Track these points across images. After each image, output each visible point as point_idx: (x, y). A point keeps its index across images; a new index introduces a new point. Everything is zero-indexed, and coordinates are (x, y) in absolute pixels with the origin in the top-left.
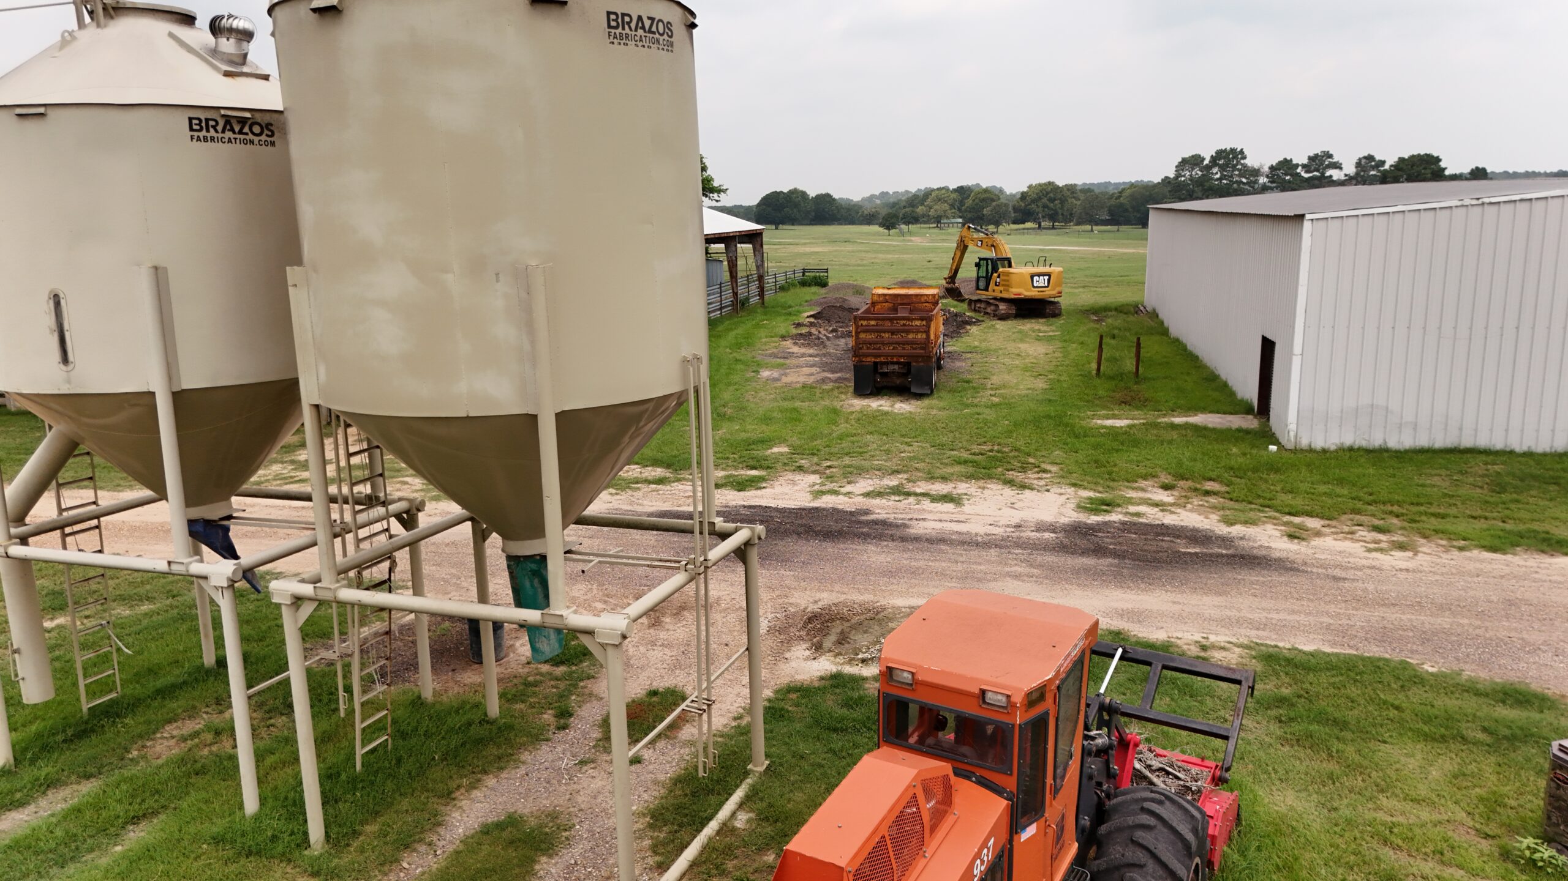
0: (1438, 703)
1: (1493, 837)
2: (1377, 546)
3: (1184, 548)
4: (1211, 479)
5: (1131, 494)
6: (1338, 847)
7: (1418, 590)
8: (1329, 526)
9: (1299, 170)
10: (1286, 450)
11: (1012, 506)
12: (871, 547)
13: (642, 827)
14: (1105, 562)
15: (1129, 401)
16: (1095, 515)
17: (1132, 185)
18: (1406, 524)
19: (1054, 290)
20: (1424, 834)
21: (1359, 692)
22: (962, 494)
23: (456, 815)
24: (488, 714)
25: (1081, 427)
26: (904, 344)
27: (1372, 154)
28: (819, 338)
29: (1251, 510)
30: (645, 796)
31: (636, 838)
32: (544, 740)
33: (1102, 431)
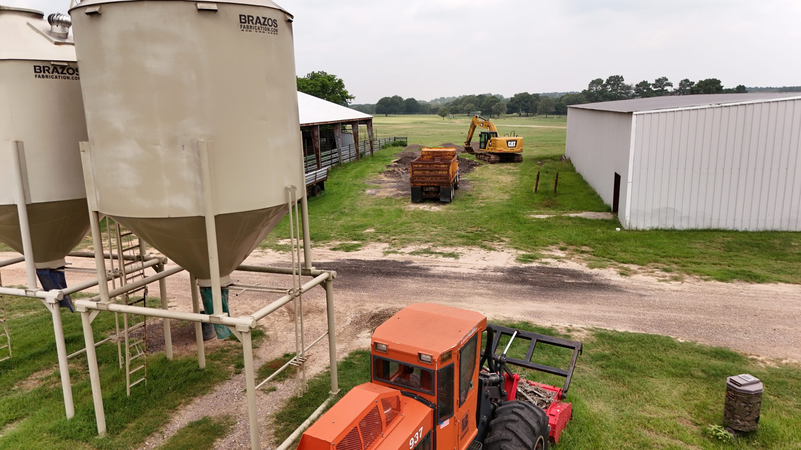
0: (681, 358)
1: (699, 425)
2: (664, 278)
3: (567, 280)
4: (585, 245)
5: (545, 253)
6: (621, 430)
7: (681, 301)
8: (641, 268)
9: (651, 87)
10: (625, 230)
11: (484, 259)
12: (409, 280)
13: (271, 423)
14: (525, 287)
15: (549, 205)
16: (524, 263)
17: (567, 94)
18: (680, 268)
19: (518, 148)
20: (665, 423)
21: (643, 352)
22: (459, 253)
23: (177, 418)
24: (200, 366)
25: (524, 219)
26: (436, 177)
27: (688, 78)
28: (398, 173)
29: (603, 260)
30: (275, 407)
31: (268, 429)
32: (228, 379)
33: (534, 221)
